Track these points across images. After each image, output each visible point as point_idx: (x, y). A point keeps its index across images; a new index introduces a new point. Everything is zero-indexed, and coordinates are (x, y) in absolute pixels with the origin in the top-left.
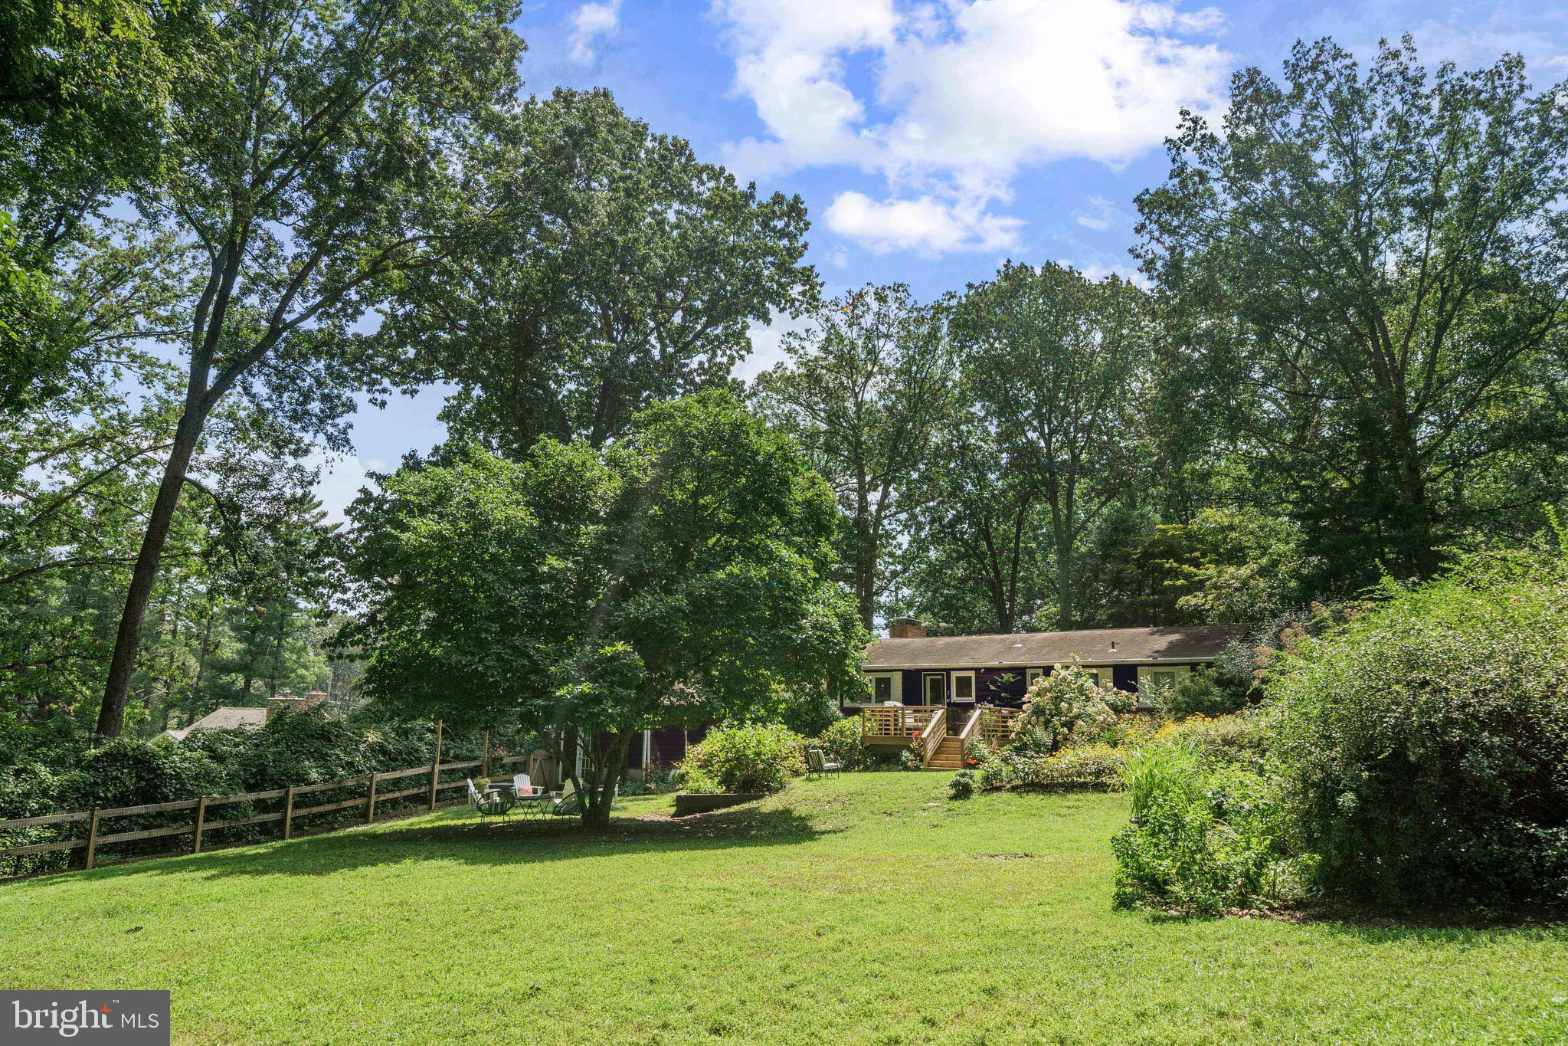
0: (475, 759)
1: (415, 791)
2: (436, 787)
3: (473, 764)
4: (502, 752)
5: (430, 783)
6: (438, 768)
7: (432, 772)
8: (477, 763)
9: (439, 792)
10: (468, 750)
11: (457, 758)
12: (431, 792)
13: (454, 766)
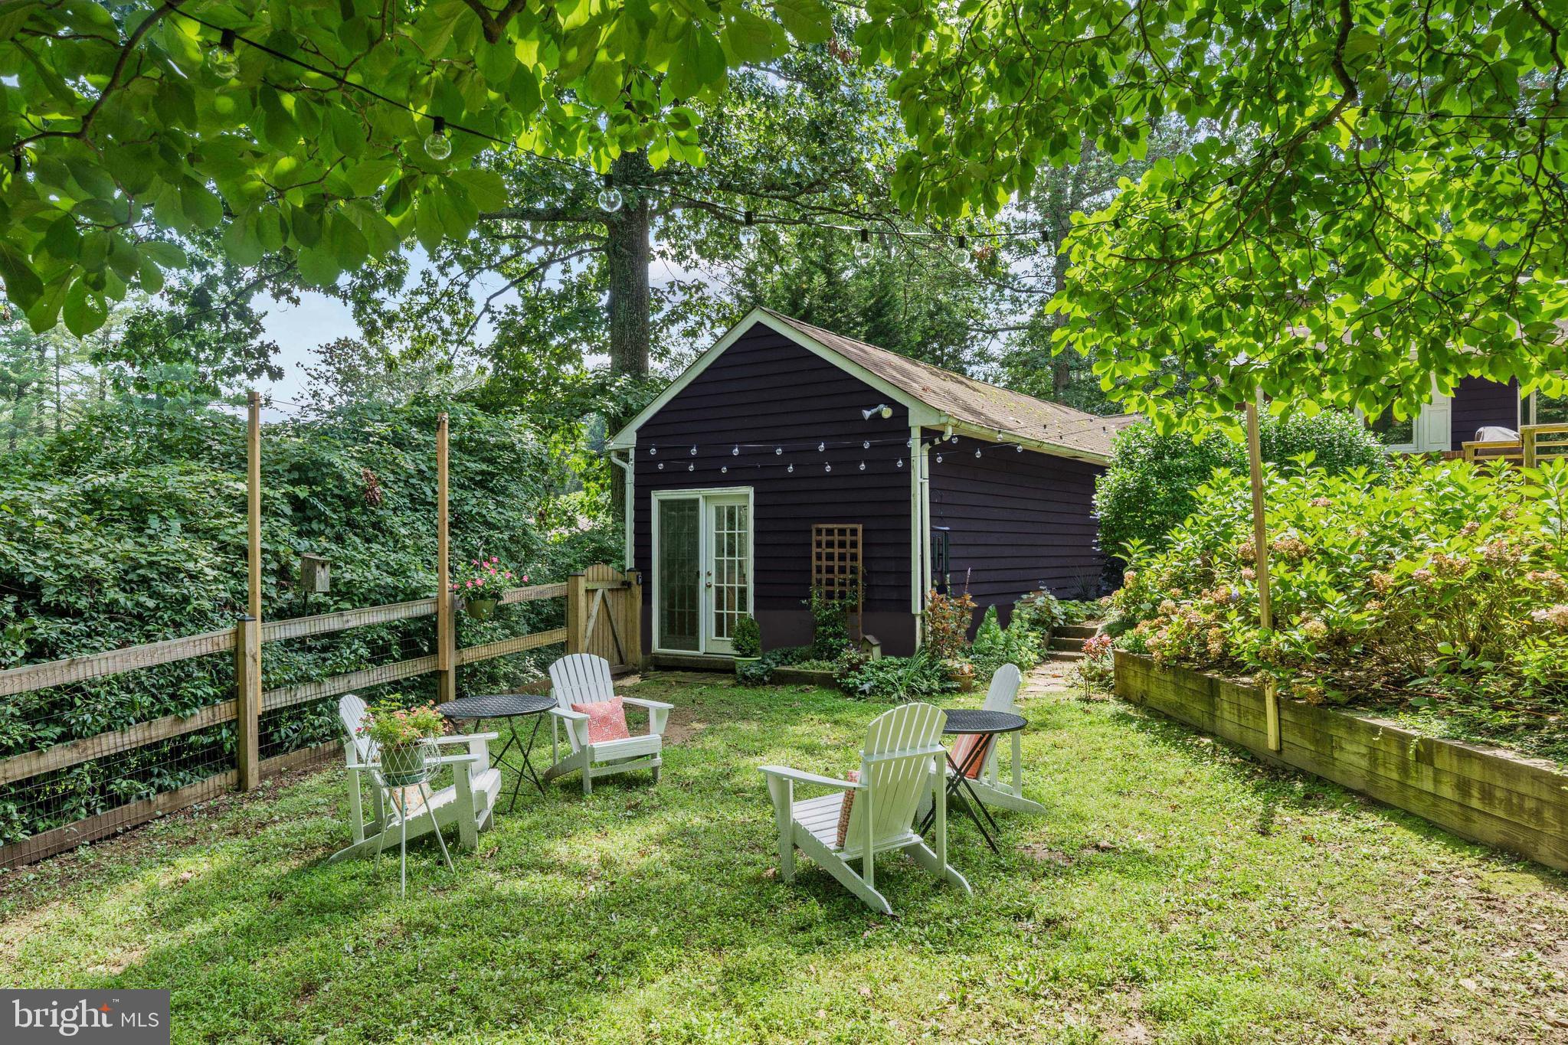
0: (413, 595)
1: (162, 729)
2: (257, 702)
3: (401, 613)
4: (495, 574)
5: (234, 693)
6: (257, 634)
7: (236, 653)
8: (421, 608)
9: (270, 719)
10: (384, 567)
11: (345, 593)
12: (236, 724)
13: (330, 623)
